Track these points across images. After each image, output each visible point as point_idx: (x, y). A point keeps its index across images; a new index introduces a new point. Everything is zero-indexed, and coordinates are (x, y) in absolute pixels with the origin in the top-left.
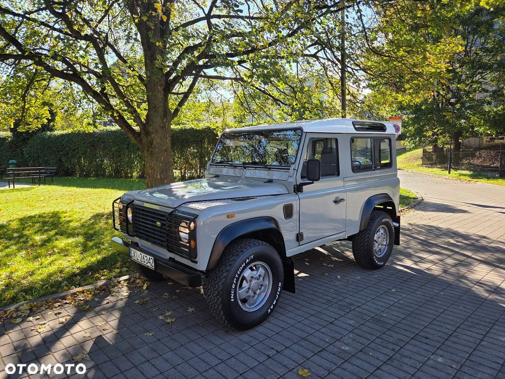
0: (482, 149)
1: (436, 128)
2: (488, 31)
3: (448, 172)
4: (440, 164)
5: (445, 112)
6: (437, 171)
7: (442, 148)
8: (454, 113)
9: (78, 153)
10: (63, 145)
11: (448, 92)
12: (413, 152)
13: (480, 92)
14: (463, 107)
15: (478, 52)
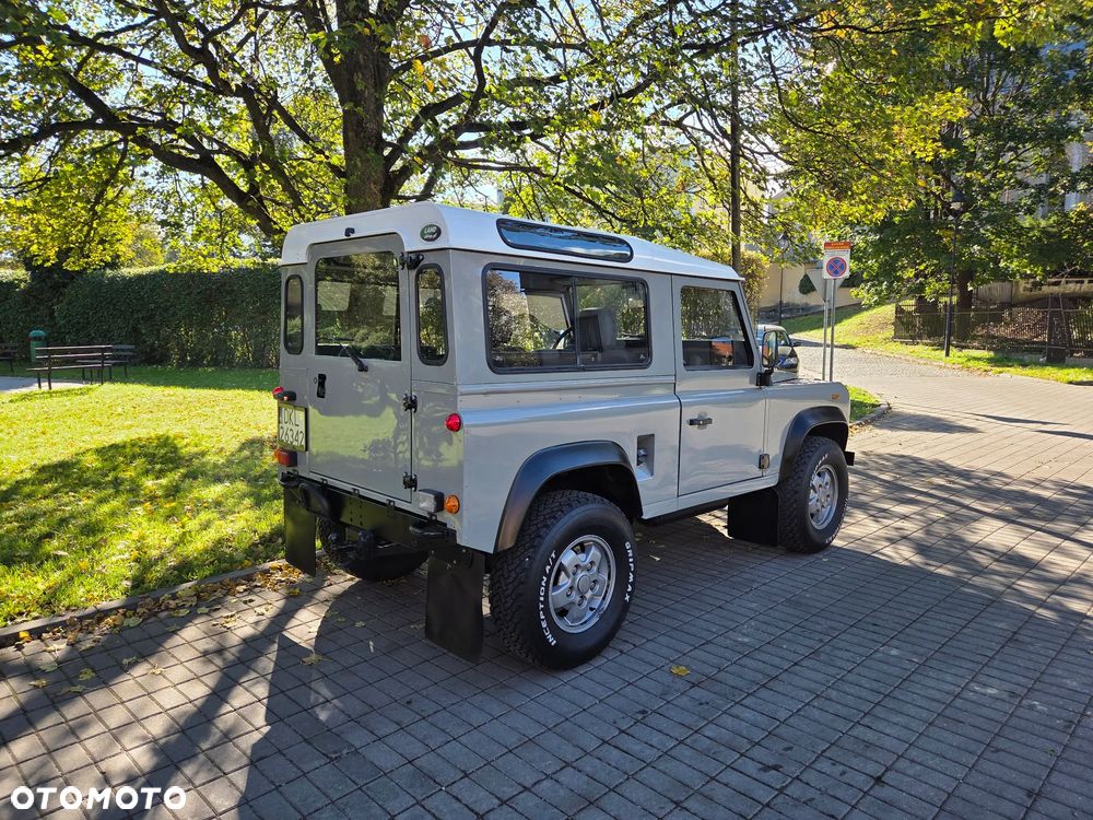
0: (1015, 306)
1: (923, 261)
2: (1029, 64)
3: (944, 352)
4: (929, 337)
5: (940, 229)
6: (922, 350)
7: (935, 303)
8: (958, 231)
9: (174, 314)
10: (142, 298)
11: (948, 188)
12: (875, 311)
13: (1013, 187)
14: (977, 218)
15: (1008, 105)
